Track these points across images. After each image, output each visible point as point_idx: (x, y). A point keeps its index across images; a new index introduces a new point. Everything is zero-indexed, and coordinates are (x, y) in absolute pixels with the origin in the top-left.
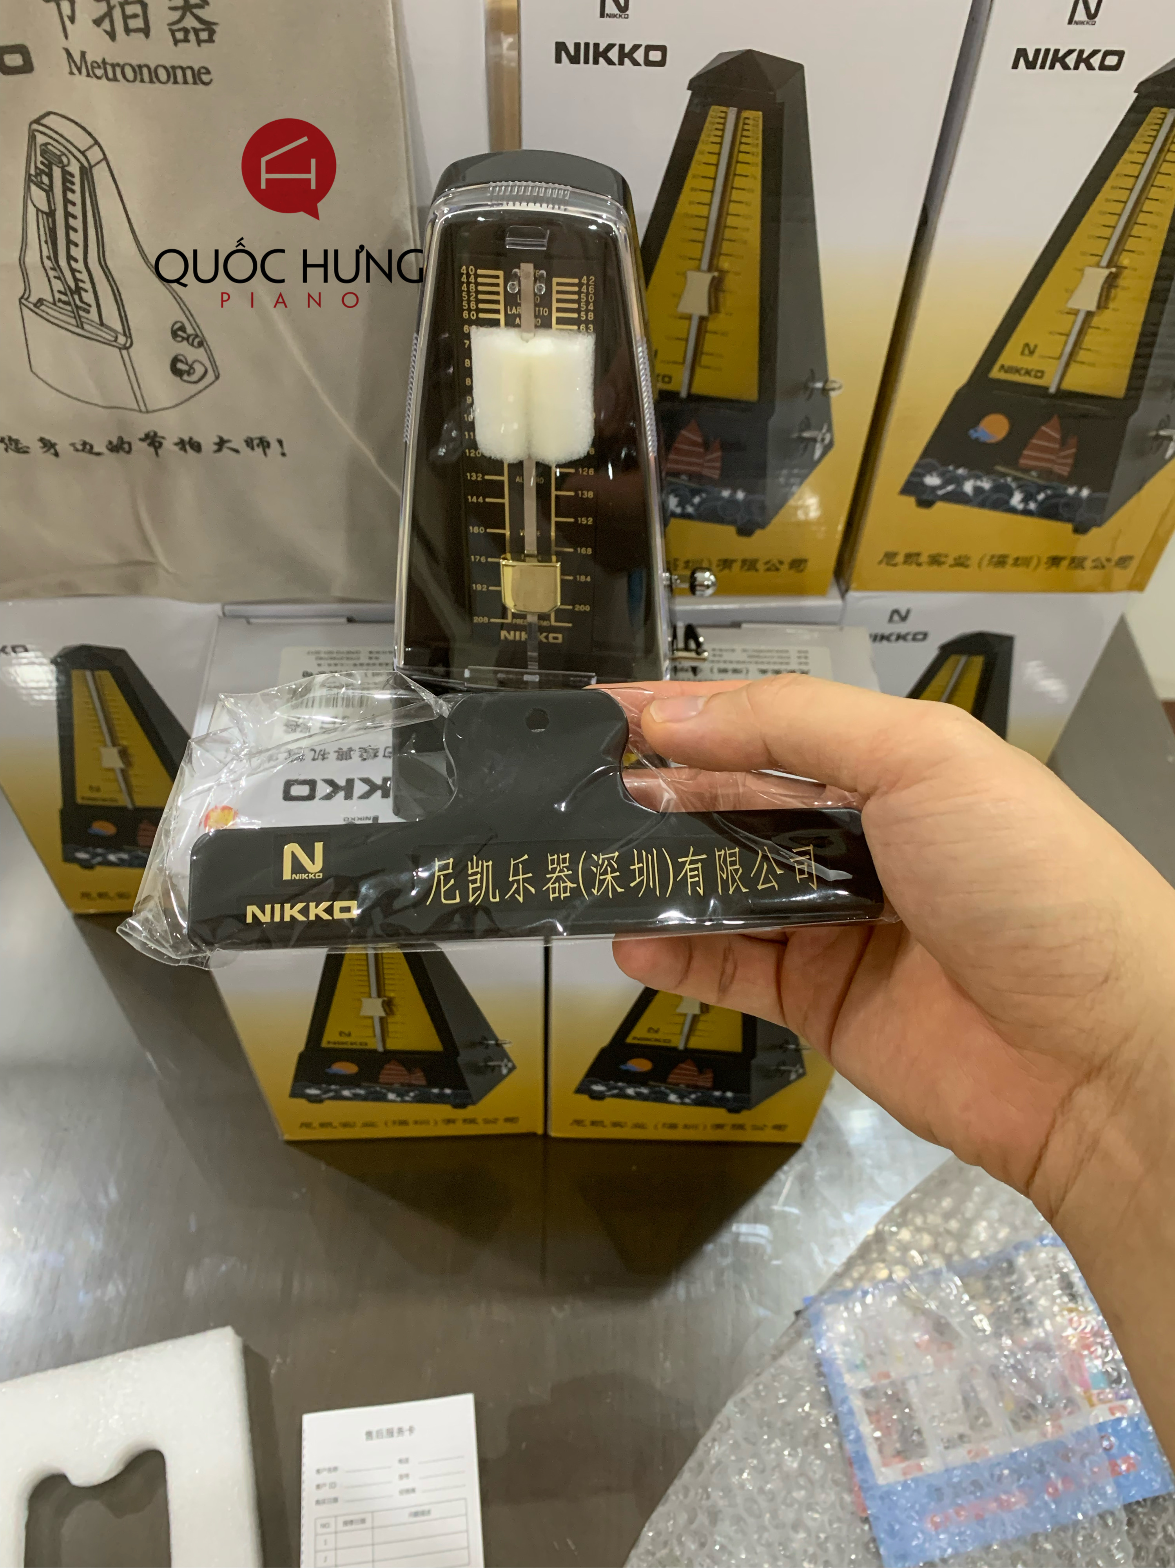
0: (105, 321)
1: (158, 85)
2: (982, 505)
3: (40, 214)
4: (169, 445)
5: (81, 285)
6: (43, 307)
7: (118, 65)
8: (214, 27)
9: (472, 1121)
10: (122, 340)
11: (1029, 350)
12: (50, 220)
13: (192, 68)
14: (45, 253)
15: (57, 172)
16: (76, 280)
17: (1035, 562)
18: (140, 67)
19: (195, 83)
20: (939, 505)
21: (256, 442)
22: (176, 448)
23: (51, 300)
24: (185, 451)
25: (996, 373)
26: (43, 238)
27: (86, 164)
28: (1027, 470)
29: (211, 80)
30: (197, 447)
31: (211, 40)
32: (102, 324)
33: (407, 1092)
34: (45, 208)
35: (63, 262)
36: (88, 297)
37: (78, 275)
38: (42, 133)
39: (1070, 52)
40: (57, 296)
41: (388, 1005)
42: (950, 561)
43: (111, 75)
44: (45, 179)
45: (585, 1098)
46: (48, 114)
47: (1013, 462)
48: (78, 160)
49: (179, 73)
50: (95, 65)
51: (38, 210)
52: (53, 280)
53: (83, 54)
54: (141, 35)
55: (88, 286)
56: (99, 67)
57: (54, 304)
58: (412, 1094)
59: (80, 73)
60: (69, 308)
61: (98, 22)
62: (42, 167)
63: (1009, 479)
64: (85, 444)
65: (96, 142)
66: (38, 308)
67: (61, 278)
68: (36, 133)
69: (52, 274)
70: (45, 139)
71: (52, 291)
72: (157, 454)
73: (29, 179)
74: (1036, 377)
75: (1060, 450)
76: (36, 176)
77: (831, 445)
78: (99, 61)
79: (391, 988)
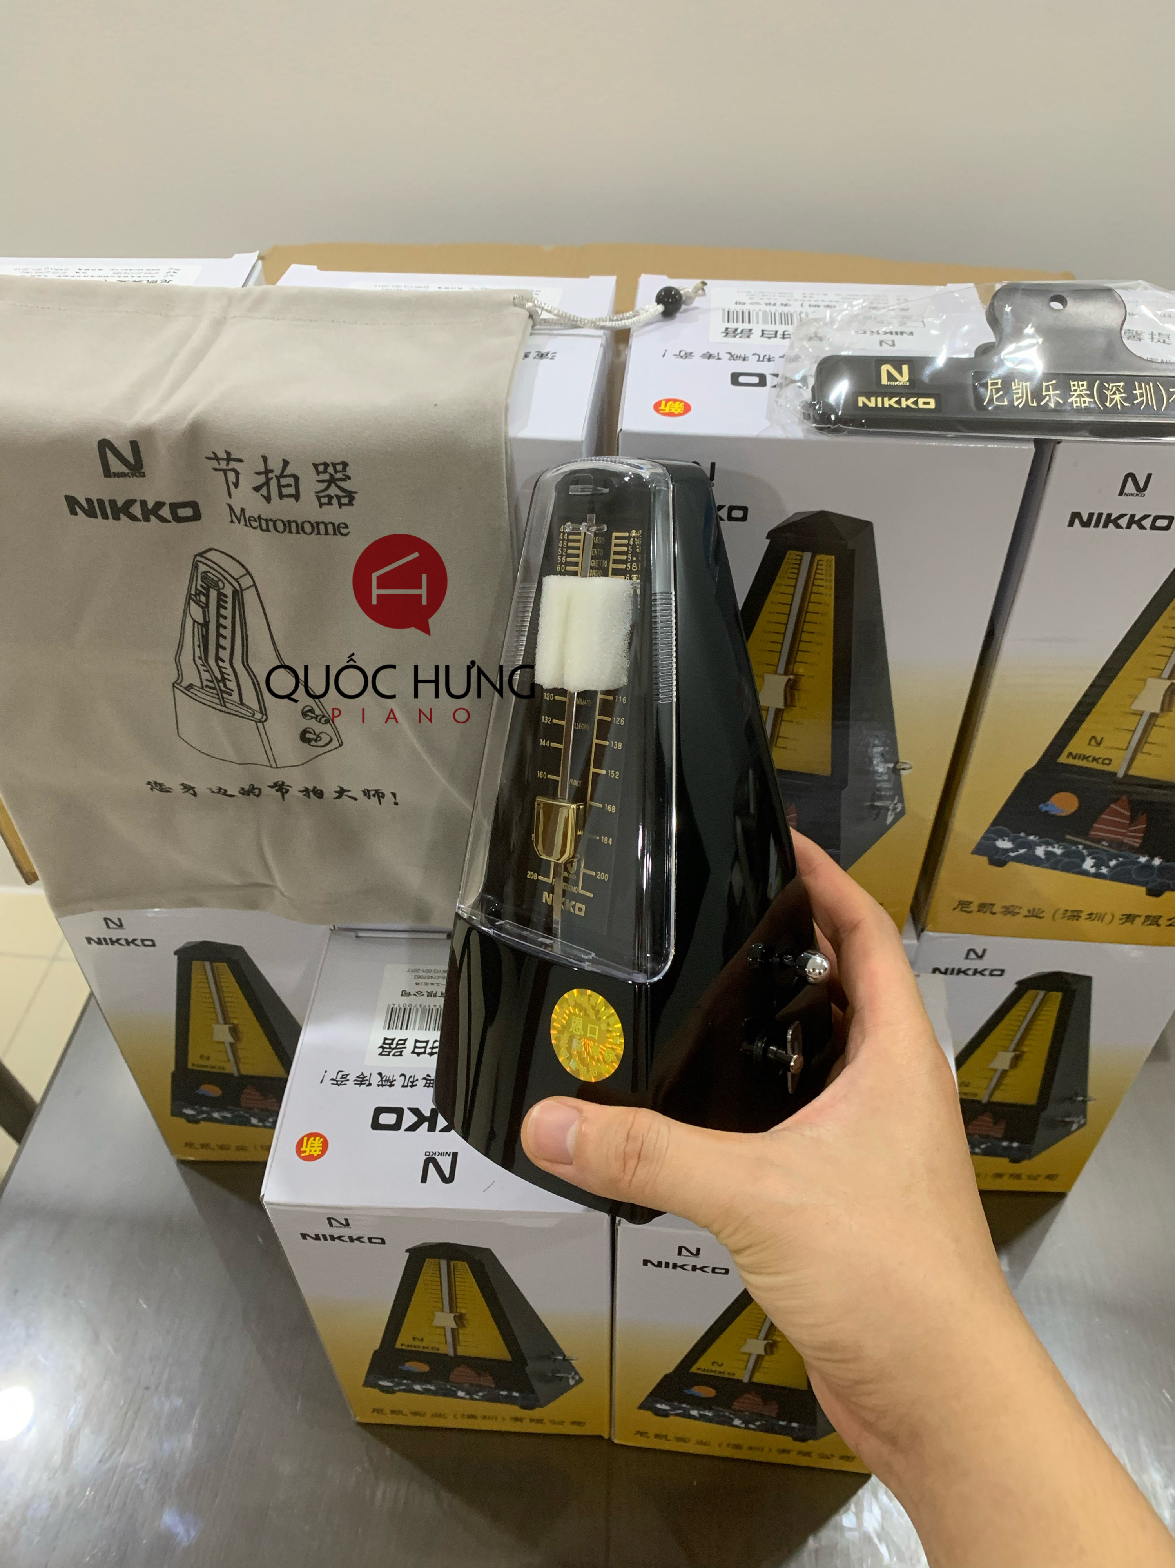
0: (244, 701)
1: (303, 535)
2: (1054, 867)
3: (196, 624)
4: (295, 791)
5: (226, 676)
6: (192, 690)
7: (271, 520)
8: (354, 495)
9: (540, 1421)
10: (258, 716)
11: (1096, 741)
12: (204, 629)
13: (333, 524)
14: (198, 654)
15: (213, 594)
16: (222, 673)
17: (1108, 918)
18: (289, 522)
19: (335, 534)
20: (1011, 865)
21: (372, 793)
22: (301, 795)
23: (200, 685)
24: (309, 797)
25: (1063, 759)
26: (197, 643)
27: (238, 588)
28: (1099, 840)
29: (349, 533)
30: (320, 794)
31: (350, 503)
32: (242, 703)
33: (476, 1393)
34: (201, 621)
35: (212, 661)
36: (232, 685)
37: (224, 670)
38: (204, 563)
39: (1122, 516)
40: (205, 683)
41: (460, 1319)
42: (1024, 912)
43: (264, 527)
44: (203, 599)
45: (649, 1414)
46: (211, 549)
47: (1084, 833)
48: (232, 585)
49: (322, 527)
50: (251, 519)
51: (194, 621)
52: (202, 672)
53: (243, 510)
54: (293, 500)
55: (232, 677)
56: (255, 520)
57: (202, 688)
58: (481, 1394)
59: (239, 522)
60: (215, 692)
61: (257, 489)
62: (202, 590)
63: (1081, 847)
64: (220, 789)
65: (248, 573)
66: (188, 690)
67: (209, 671)
68: (199, 563)
69: (201, 668)
70: (206, 568)
71: (201, 679)
72: (283, 798)
73: (189, 597)
74: (1103, 763)
75: (1131, 824)
76: (195, 596)
77: (903, 813)
78: (256, 516)
79: (462, 1305)
